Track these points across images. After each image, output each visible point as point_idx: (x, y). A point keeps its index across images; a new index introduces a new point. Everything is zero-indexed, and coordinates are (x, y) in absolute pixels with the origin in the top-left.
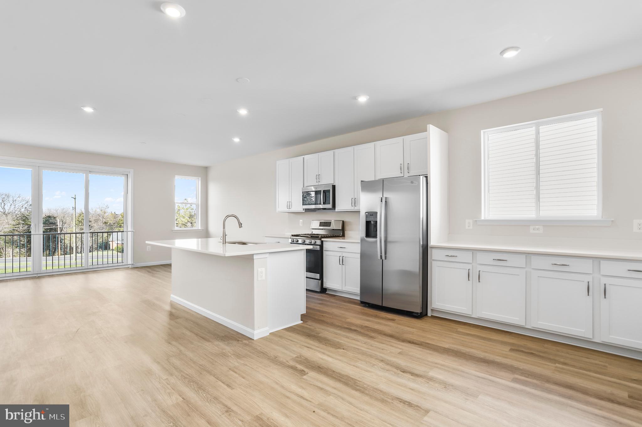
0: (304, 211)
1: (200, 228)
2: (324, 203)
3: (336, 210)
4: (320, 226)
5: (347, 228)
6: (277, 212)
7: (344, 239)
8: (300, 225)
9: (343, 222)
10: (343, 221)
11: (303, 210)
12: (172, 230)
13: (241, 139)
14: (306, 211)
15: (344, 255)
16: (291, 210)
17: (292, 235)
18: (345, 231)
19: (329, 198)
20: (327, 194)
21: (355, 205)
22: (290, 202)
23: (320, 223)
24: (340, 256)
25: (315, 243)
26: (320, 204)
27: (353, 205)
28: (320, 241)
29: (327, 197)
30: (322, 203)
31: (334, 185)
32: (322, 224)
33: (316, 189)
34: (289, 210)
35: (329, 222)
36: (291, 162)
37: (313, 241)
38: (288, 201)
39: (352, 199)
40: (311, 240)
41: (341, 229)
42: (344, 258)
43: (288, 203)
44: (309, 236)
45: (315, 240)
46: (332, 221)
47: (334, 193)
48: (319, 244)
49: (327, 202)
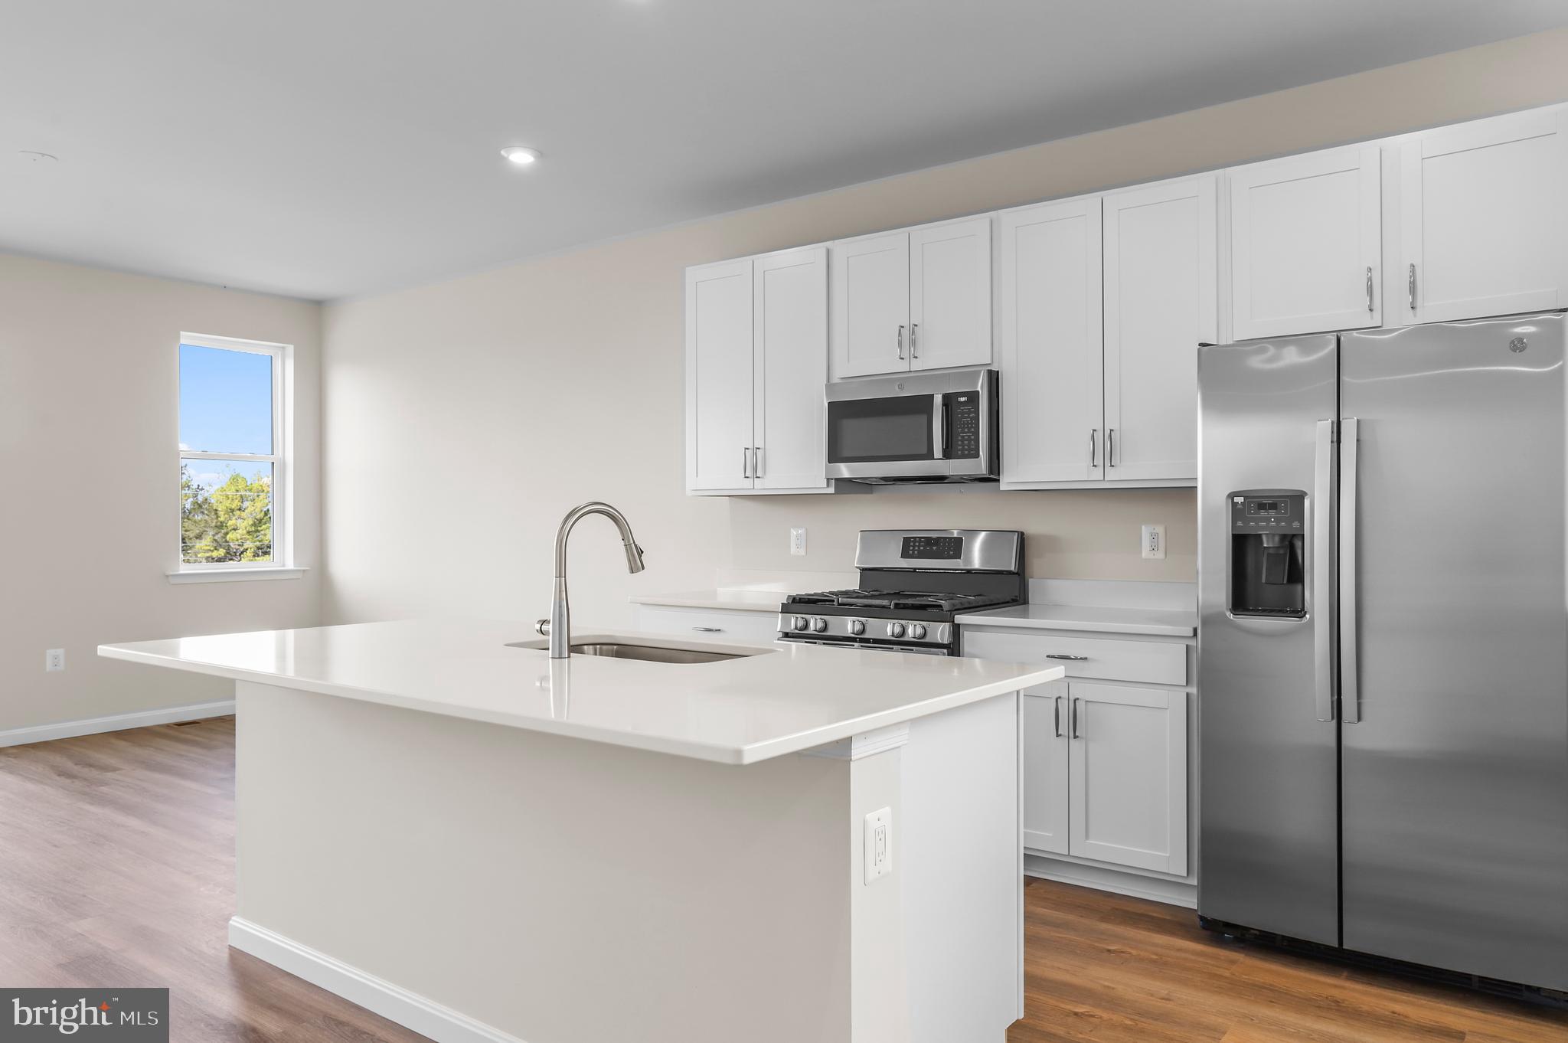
0: (831, 490)
1: (290, 565)
2: (947, 454)
3: (1004, 486)
4: (905, 554)
5: (1035, 565)
6: (689, 493)
7: (1025, 615)
8: (793, 550)
9: (1022, 537)
10: (1022, 534)
11: (828, 485)
12: (167, 576)
13: (540, 154)
14: (838, 491)
15: (1079, 690)
16: (762, 486)
17: (794, 598)
18: (1030, 580)
19: (973, 430)
20: (963, 413)
21: (1108, 463)
22: (759, 448)
23: (906, 541)
24: (1060, 697)
25: (924, 635)
26: (929, 455)
27: (1099, 460)
28: (950, 627)
29: (964, 424)
30: (938, 451)
31: (994, 368)
32: (914, 546)
33: (901, 387)
34: (746, 486)
35: (955, 535)
36: (764, 272)
37: (915, 625)
38: (751, 446)
39: (1093, 436)
40: (903, 622)
41: (1016, 571)
42: (1080, 706)
43: (749, 453)
44: (885, 602)
45: (924, 623)
46: (978, 534)
47: (996, 408)
48: (946, 641)
49: (963, 450)
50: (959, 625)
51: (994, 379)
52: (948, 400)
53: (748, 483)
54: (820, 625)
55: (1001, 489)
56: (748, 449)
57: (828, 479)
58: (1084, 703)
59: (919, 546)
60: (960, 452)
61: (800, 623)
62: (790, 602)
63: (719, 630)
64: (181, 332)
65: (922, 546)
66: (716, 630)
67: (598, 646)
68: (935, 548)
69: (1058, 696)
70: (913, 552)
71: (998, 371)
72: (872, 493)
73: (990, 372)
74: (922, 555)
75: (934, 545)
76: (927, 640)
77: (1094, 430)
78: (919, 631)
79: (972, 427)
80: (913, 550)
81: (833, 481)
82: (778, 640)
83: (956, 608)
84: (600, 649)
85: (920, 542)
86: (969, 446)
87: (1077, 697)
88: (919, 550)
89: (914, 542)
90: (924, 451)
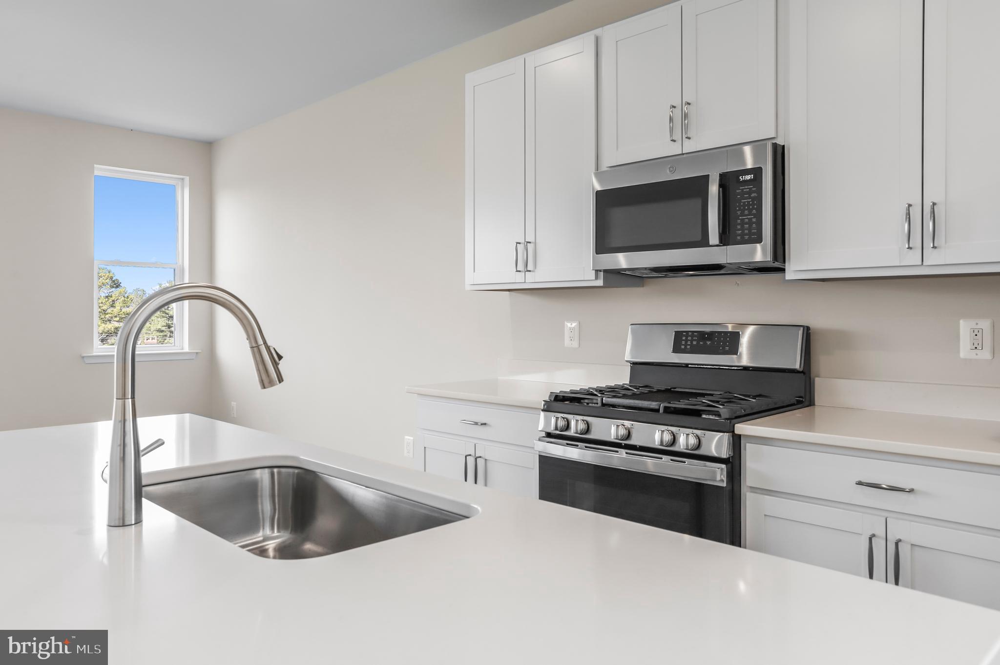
0: (600, 283)
1: (186, 349)
3: (789, 275)
4: (677, 349)
5: (822, 362)
6: (468, 288)
9: (807, 331)
10: (808, 328)
11: (597, 278)
12: (83, 357)
14: (607, 283)
15: (901, 530)
16: (534, 279)
17: (556, 396)
18: (817, 379)
19: (754, 211)
20: (743, 193)
21: (929, 244)
22: (530, 243)
23: (678, 335)
24: (874, 535)
25: (699, 446)
26: (704, 242)
27: (916, 241)
28: (729, 439)
29: (744, 205)
30: (714, 238)
31: (780, 142)
32: (686, 341)
33: (673, 170)
34: (519, 280)
35: (730, 329)
36: (535, 68)
37: (688, 435)
38: (522, 241)
39: (908, 214)
40: (674, 429)
41: (801, 370)
42: (904, 550)
43: (521, 248)
44: (653, 405)
45: (698, 432)
46: (747, 327)
47: (781, 188)
48: (724, 454)
49: (742, 235)
50: (739, 436)
51: (779, 154)
52: (726, 181)
53: (520, 277)
54: (582, 426)
55: (787, 278)
56: (520, 243)
57: (597, 271)
58: (909, 546)
59: (692, 341)
60: (739, 238)
61: (561, 423)
62: (553, 399)
63: (485, 424)
64: (95, 165)
65: (695, 340)
66: (482, 424)
67: (275, 470)
68: (708, 343)
69: (871, 533)
70: (686, 347)
71: (783, 146)
72: (643, 286)
73: (775, 146)
74: (694, 351)
75: (709, 339)
76: (702, 451)
77: (910, 205)
78: (692, 441)
79: (753, 208)
80: (686, 345)
81: (602, 273)
82: (539, 440)
83: (736, 415)
84: (279, 473)
85: (692, 336)
86: (750, 229)
87: (898, 537)
88: (692, 344)
89: (687, 336)
90: (698, 237)
